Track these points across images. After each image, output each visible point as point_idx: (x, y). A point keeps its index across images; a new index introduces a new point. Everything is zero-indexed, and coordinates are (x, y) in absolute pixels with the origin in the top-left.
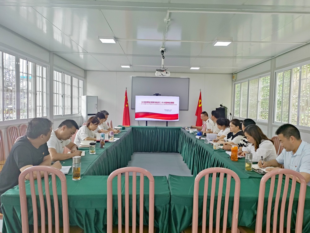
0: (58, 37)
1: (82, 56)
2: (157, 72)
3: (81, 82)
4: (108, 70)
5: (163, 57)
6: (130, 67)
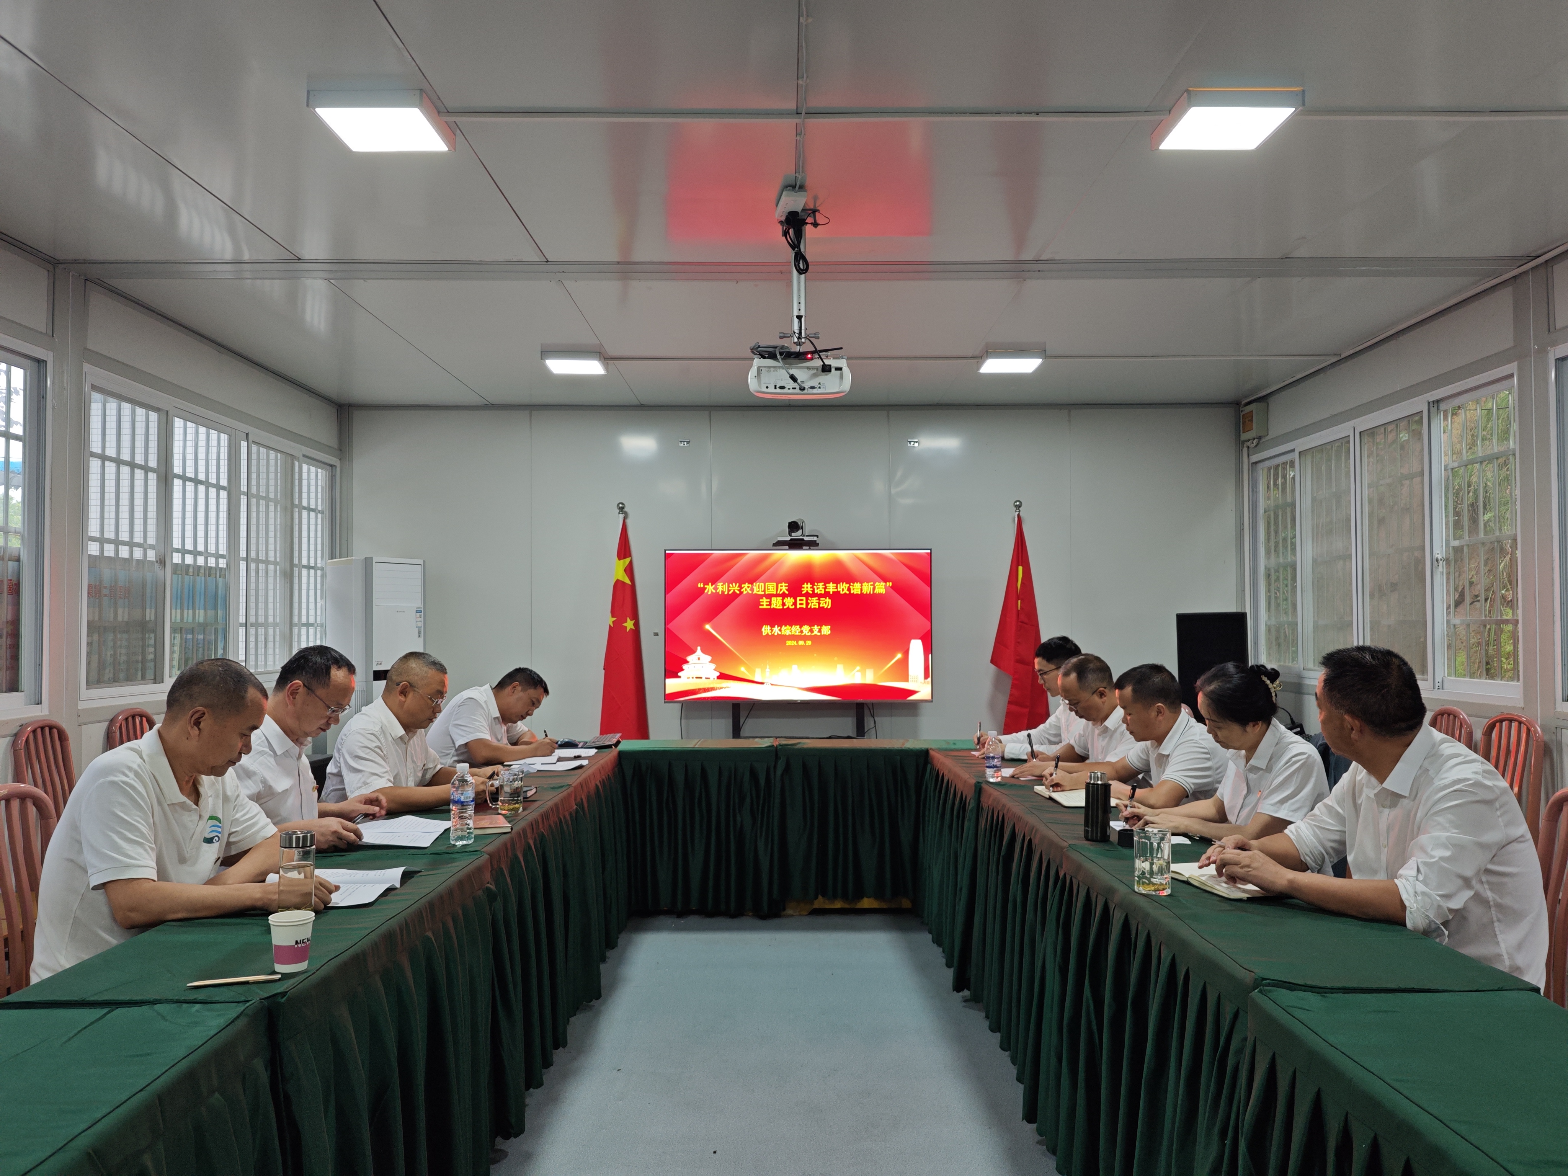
2: (757, 362)
4: (478, 401)
5: (802, 263)
6: (606, 367)
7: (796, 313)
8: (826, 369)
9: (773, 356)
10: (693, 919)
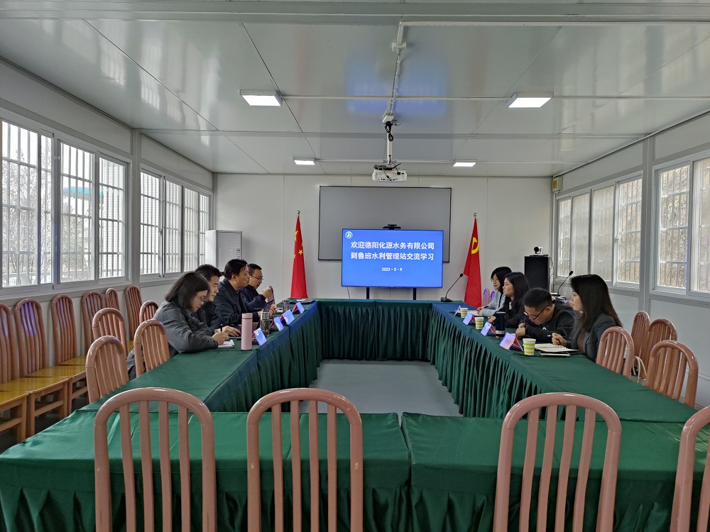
0: (150, 96)
1: (206, 139)
2: (376, 171)
3: (204, 200)
4: (265, 172)
5: (391, 137)
6: (315, 162)
7: (388, 154)
8: (399, 173)
9: (381, 169)
10: (346, 361)
